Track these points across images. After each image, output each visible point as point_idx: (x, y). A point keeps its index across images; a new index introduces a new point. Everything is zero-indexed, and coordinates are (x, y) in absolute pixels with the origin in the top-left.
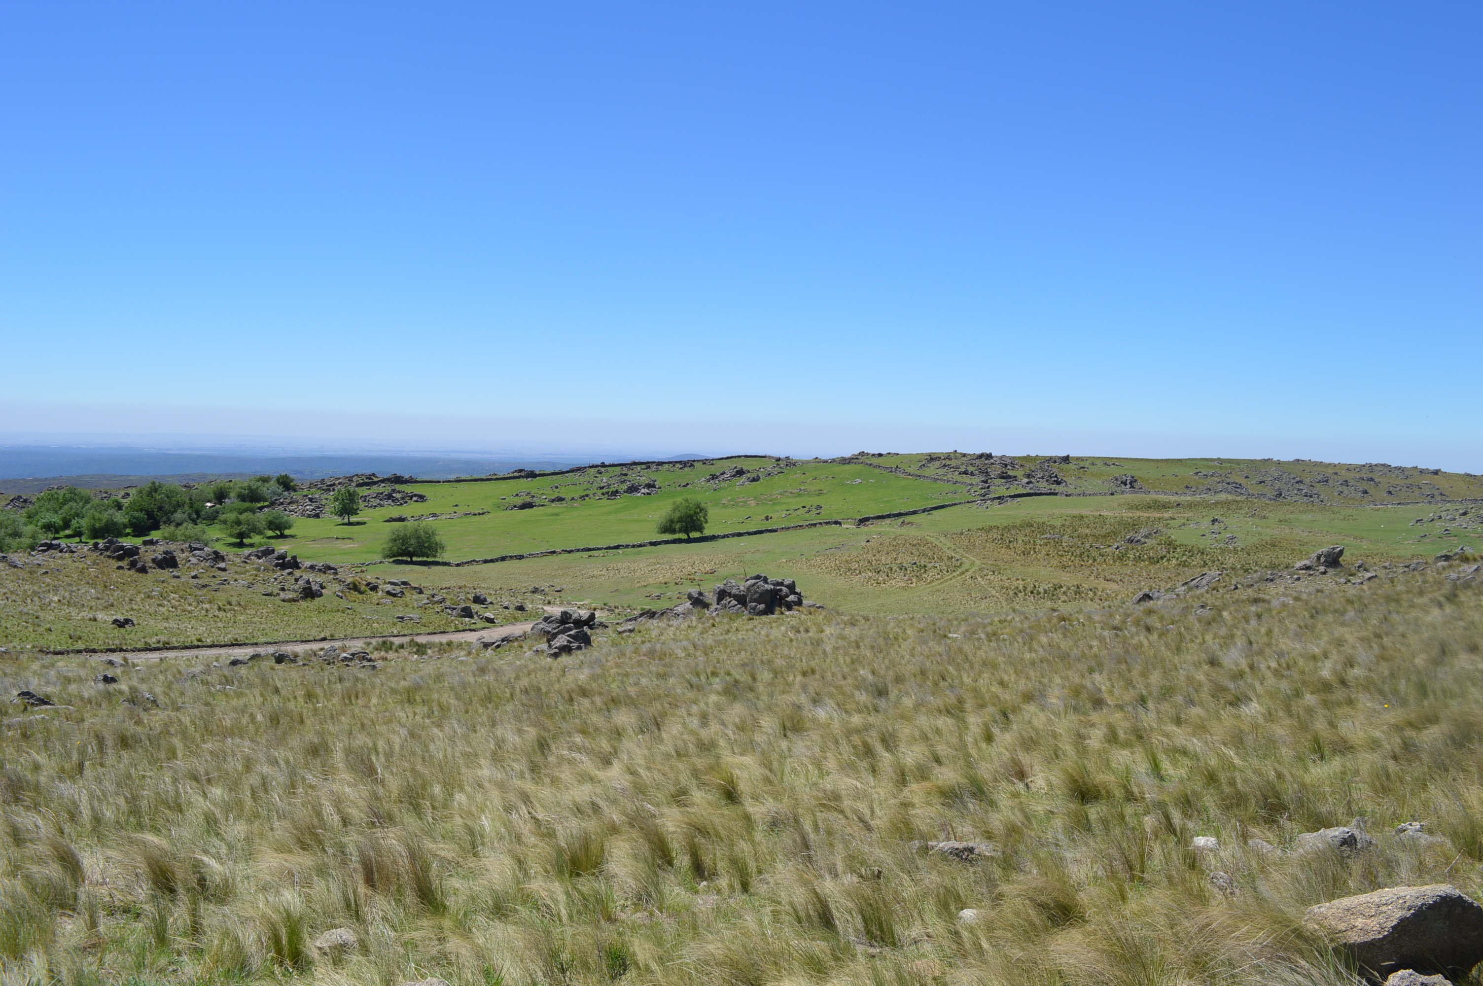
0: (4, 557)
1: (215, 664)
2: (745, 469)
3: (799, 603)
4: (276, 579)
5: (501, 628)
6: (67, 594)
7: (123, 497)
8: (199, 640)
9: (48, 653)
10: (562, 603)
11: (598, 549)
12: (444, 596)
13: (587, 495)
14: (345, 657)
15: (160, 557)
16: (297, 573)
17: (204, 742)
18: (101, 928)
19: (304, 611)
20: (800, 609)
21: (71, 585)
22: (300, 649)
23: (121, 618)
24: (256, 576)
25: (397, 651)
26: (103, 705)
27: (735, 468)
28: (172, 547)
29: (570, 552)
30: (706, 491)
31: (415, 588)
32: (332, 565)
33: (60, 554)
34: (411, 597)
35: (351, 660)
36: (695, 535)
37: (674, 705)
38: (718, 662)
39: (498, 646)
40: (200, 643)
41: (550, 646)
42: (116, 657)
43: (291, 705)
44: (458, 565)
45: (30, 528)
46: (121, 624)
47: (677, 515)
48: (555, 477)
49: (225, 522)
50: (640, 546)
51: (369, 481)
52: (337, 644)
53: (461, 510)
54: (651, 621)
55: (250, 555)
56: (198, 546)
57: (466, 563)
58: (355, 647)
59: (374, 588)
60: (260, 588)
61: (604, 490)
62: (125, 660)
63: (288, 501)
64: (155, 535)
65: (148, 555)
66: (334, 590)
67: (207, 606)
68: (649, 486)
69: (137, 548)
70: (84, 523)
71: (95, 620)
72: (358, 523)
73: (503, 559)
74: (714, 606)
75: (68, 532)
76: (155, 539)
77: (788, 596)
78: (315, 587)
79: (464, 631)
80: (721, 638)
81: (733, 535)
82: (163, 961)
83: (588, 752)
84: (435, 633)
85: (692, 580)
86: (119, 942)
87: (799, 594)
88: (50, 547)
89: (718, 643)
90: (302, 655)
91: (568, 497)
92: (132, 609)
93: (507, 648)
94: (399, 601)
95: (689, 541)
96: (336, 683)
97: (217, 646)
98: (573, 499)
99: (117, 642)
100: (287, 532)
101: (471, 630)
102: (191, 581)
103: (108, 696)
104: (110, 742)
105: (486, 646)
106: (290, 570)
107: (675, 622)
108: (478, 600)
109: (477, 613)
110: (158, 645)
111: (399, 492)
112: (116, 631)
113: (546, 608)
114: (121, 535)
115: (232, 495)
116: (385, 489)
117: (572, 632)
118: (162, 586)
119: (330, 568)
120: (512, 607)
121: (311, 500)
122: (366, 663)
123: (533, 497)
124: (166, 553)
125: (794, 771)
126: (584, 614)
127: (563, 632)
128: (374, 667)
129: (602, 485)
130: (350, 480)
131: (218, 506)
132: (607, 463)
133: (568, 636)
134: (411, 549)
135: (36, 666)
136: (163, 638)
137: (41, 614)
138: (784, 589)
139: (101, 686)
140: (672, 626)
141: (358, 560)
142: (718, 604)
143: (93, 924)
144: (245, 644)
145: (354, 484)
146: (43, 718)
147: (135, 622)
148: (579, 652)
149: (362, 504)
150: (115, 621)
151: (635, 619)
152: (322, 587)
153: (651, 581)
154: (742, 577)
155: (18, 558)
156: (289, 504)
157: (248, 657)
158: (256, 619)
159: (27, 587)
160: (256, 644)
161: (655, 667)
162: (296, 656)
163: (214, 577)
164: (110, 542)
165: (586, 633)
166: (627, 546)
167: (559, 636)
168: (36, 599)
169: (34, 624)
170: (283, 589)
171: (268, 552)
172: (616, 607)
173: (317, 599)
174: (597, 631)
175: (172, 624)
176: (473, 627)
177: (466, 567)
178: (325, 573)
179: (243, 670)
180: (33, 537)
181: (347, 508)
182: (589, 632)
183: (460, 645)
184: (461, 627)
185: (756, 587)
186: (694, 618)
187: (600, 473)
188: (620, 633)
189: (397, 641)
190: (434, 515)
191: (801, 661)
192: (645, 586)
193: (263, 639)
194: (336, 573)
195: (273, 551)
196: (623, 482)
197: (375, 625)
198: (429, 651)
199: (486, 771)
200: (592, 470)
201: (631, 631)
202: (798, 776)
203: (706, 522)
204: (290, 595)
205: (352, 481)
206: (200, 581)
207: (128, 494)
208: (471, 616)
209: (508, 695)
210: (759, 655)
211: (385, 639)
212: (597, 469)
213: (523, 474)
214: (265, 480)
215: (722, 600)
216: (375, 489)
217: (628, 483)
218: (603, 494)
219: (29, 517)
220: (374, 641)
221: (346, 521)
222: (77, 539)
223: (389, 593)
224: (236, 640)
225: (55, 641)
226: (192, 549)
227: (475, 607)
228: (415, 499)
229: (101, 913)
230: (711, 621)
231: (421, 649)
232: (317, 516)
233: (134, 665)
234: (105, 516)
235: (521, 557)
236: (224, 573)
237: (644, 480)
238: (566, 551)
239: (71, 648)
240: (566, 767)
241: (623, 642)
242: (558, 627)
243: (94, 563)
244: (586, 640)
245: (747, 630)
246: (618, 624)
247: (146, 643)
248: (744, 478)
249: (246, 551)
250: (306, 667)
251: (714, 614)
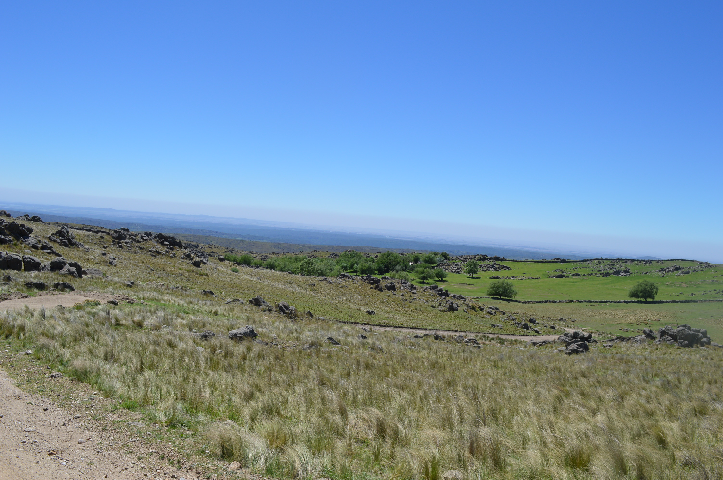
0: (326, 279)
1: (408, 336)
2: (681, 266)
3: (709, 343)
4: (437, 300)
5: (542, 336)
6: (349, 297)
7: (375, 257)
8: (402, 324)
9: (340, 322)
10: (574, 328)
11: (596, 302)
12: (515, 317)
13: (592, 274)
14: (466, 341)
15: (388, 285)
16: (447, 298)
17: (401, 371)
18: (353, 447)
19: (449, 317)
20: (709, 346)
21: (351, 293)
22: (446, 334)
23: (370, 310)
24: (429, 298)
25: (490, 341)
26: (361, 348)
27: (676, 266)
28: (394, 281)
29: (581, 302)
30: (658, 277)
31: (501, 312)
32: (464, 297)
33: (348, 280)
34: (499, 316)
35: (469, 342)
36: (649, 300)
37: (632, 389)
38: (659, 369)
39: (540, 345)
40: (402, 326)
41: (567, 349)
42: (367, 328)
43: (440, 360)
44: (523, 303)
45: (337, 267)
46: (370, 313)
47: (640, 288)
48: (575, 263)
49: (417, 272)
50: (619, 302)
51: (484, 258)
52: (463, 334)
53: (527, 276)
54: (622, 342)
55: (427, 288)
56: (405, 281)
57: (527, 302)
58: (471, 336)
59: (482, 310)
60: (430, 304)
61: (601, 272)
62: (371, 329)
63: (446, 265)
64: (387, 275)
65: (384, 283)
66: (463, 308)
67: (407, 309)
68: (625, 272)
69: (379, 280)
70: (358, 267)
71: (360, 310)
72: (477, 278)
73: (546, 302)
74: (658, 339)
75: (352, 270)
76: (387, 277)
77: (702, 339)
78: (455, 306)
79: (523, 335)
80: (661, 356)
81: (672, 302)
82: (376, 468)
83: (584, 406)
84: (509, 335)
85: (646, 324)
86: (359, 455)
87: (709, 338)
88: (344, 276)
89: (659, 359)
90: (447, 337)
91: (582, 274)
92: (375, 307)
93: (545, 346)
94: (493, 317)
95: (646, 302)
96: (461, 353)
97: (409, 328)
98: (584, 275)
99: (368, 321)
100: (444, 279)
101: (527, 335)
102: (401, 297)
103: (363, 344)
104: (362, 364)
105: (534, 344)
106: (444, 297)
107: (635, 345)
108: (531, 321)
109: (530, 327)
110: (384, 324)
111: (497, 265)
112: (367, 316)
113: (566, 329)
114: (373, 273)
115: (422, 260)
116: (491, 262)
117: (579, 343)
118: (388, 298)
119: (462, 298)
120: (549, 326)
121: (456, 265)
122: (476, 345)
123: (564, 272)
124: (391, 283)
125: (700, 436)
126: (586, 334)
127: (574, 342)
128: (479, 347)
129: (600, 269)
130: (475, 257)
131: (415, 264)
132: (603, 258)
133: (577, 345)
134: (501, 292)
135: (335, 327)
136: (387, 321)
137: (338, 305)
138: (700, 334)
139: (361, 339)
140: (633, 346)
141: (475, 295)
142: (660, 338)
143: (350, 445)
144: (421, 329)
145: (476, 259)
146: (336, 350)
147: (376, 313)
148: (582, 354)
149: (479, 269)
150: (368, 311)
151: (613, 340)
152: (458, 306)
153: (623, 321)
154: (675, 325)
155: (331, 279)
156: (446, 266)
157: (422, 335)
158: (427, 318)
159: (334, 292)
160: (426, 329)
161: (622, 367)
162: (444, 337)
163: (411, 296)
164: (368, 276)
165: (586, 345)
166: (611, 302)
167: (572, 344)
168: (337, 298)
169: (335, 309)
170: (440, 305)
171: (435, 287)
172: (603, 333)
173: (455, 312)
174: (592, 344)
175: (391, 316)
176: (528, 334)
177: (527, 304)
178: (460, 300)
179: (420, 341)
180: (338, 271)
181: (472, 271)
182: (588, 344)
183: (521, 342)
184: (522, 333)
185: (683, 331)
186: (646, 344)
187: (600, 263)
188: (604, 346)
189: (491, 336)
190: (513, 277)
191: (708, 375)
192: (620, 324)
193: (429, 327)
194: (465, 301)
195: (437, 287)
196: (611, 269)
197: (481, 327)
198: (506, 343)
199: (531, 407)
200: (596, 261)
201: (610, 346)
202: (702, 439)
203: (656, 294)
204: (443, 308)
205: (475, 258)
206: (404, 298)
207: (377, 256)
208: (528, 329)
209: (544, 371)
210: (683, 369)
211: (485, 334)
212: (598, 261)
213: (559, 260)
214: (436, 254)
215: (663, 336)
216: (486, 262)
217: (614, 269)
218: (600, 274)
219: (337, 263)
220: (480, 335)
221: (471, 276)
222: (355, 274)
223: (488, 313)
224: (418, 326)
225: (343, 317)
226: (402, 283)
227: (530, 324)
228: (505, 268)
229: (353, 441)
230: (656, 347)
231: (502, 342)
232: (458, 273)
233: (374, 332)
234: (367, 265)
235: (555, 302)
236: (415, 295)
237: (623, 268)
238: (578, 301)
239: (349, 321)
240: (573, 412)
241: (605, 352)
242: (572, 339)
243: (361, 285)
244: (586, 348)
245: (676, 354)
246: (603, 342)
247: (379, 323)
248: (680, 272)
249: (426, 286)
250: (448, 343)
251: (658, 343)
